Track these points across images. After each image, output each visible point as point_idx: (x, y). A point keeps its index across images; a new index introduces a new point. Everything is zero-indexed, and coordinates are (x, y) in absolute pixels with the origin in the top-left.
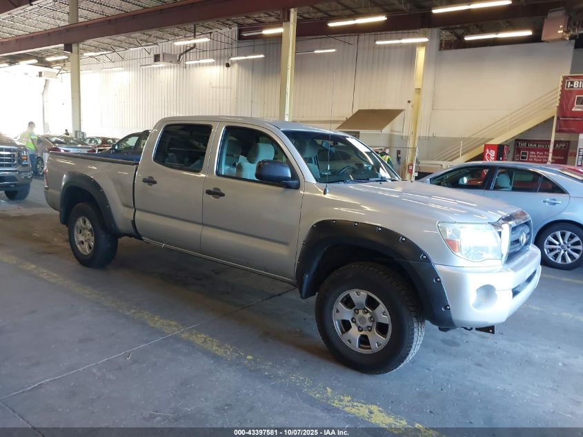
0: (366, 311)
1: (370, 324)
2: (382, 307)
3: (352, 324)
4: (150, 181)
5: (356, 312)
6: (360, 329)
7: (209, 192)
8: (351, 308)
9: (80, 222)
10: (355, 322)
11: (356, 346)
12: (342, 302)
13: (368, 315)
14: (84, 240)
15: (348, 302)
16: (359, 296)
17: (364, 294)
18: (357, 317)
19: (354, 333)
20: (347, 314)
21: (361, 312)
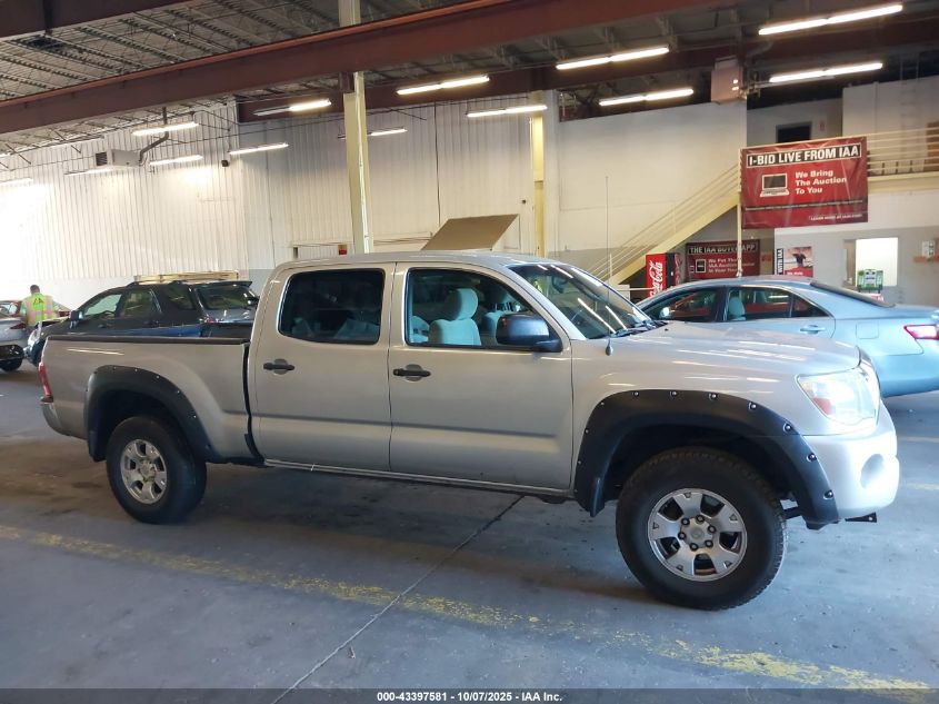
0: (700, 519)
1: (709, 537)
2: (728, 510)
3: (681, 542)
4: (281, 367)
5: (686, 523)
6: (693, 547)
7: (399, 373)
8: (675, 517)
9: (132, 450)
10: (684, 538)
11: (690, 573)
12: (660, 511)
13: (705, 525)
14: (141, 479)
15: (672, 511)
16: (689, 499)
17: (697, 495)
18: (687, 530)
19: (686, 555)
20: (671, 529)
21: (693, 521)
